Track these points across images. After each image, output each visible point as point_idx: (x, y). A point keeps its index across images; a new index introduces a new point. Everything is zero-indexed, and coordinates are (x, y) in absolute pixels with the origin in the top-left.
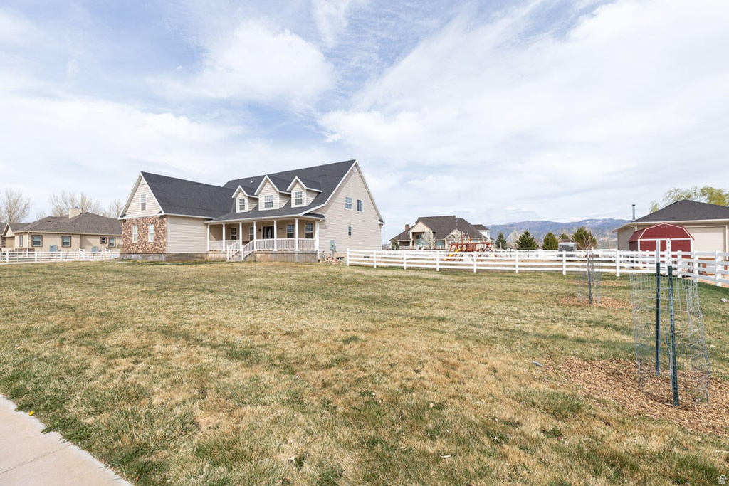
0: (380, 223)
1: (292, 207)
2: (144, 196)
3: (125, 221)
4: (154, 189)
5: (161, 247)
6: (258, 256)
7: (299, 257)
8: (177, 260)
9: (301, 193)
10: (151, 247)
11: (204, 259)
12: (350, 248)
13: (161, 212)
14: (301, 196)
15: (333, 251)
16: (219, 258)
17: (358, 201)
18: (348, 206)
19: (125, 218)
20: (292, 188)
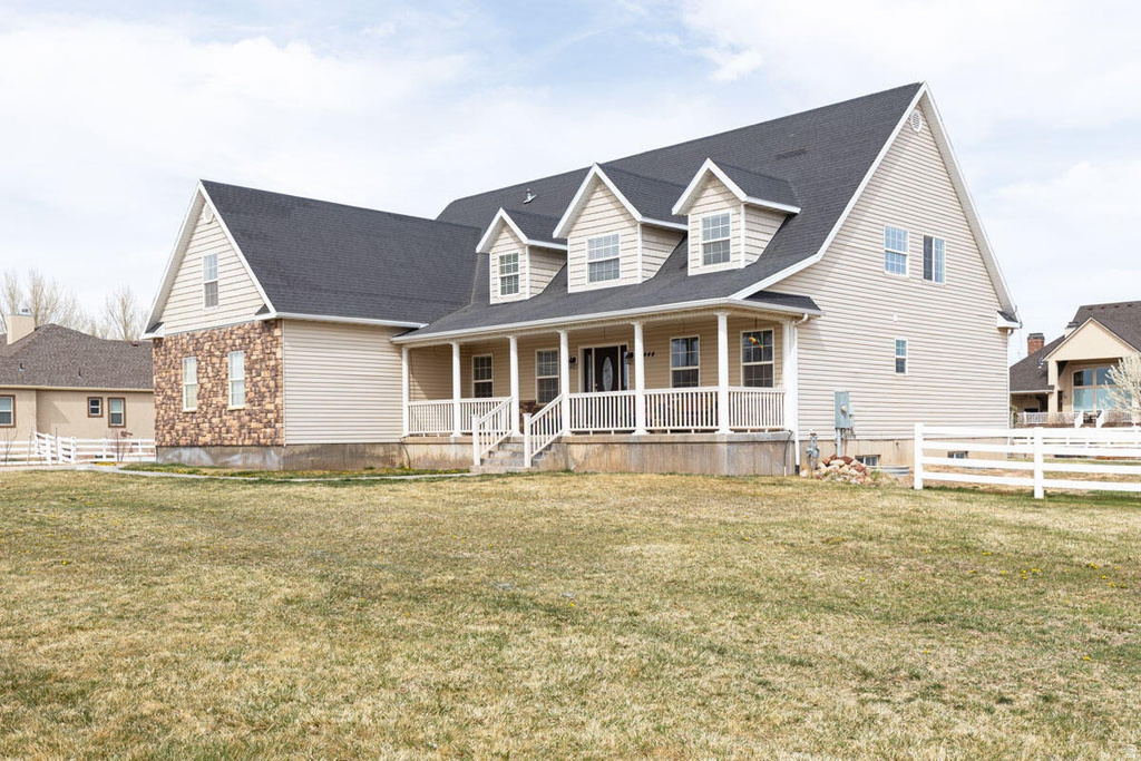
0: (1003, 322)
1: (691, 272)
2: (212, 259)
3: (158, 342)
4: (242, 235)
5: (268, 425)
6: (578, 452)
7: (732, 459)
8: (314, 467)
9: (726, 219)
10: (235, 423)
11: (393, 464)
12: (928, 424)
13: (264, 310)
14: (726, 231)
15: (845, 433)
16: (443, 460)
17: (928, 241)
18: (895, 259)
19: (160, 333)
20: (690, 206)
